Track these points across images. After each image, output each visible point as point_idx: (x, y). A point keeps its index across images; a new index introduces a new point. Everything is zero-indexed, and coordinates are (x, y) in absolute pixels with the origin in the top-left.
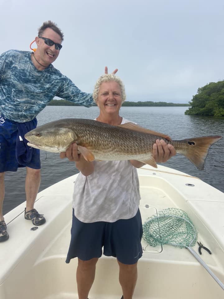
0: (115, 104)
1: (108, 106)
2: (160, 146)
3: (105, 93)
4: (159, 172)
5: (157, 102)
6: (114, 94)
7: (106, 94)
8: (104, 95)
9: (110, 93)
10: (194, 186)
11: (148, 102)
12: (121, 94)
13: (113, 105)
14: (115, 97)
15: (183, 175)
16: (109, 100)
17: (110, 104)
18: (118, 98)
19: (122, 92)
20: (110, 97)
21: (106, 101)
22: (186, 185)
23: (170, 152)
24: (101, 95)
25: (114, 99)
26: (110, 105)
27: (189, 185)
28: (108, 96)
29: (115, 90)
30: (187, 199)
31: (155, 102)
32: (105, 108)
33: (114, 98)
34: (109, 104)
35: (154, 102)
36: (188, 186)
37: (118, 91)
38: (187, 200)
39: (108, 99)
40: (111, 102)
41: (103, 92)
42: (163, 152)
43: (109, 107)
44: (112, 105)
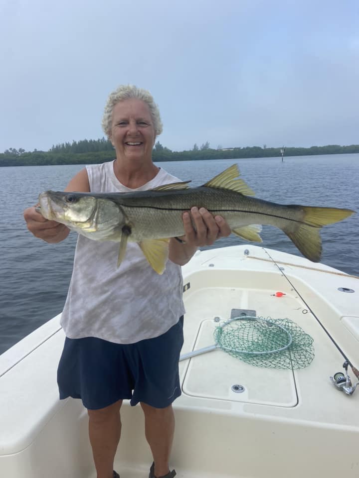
0: (142, 141)
1: (130, 145)
2: (198, 218)
3: (122, 122)
4: (289, 266)
5: (346, 146)
6: (139, 123)
7: (124, 123)
8: (122, 125)
9: (132, 123)
10: (353, 291)
11: (329, 146)
12: (151, 123)
13: (139, 143)
14: (140, 129)
15: (333, 273)
16: (129, 135)
17: (132, 142)
18: (145, 130)
19: (153, 119)
20: (132, 128)
21: (125, 136)
22: (339, 289)
23: (220, 231)
24: (116, 125)
25: (139, 133)
26: (132, 144)
27: (345, 290)
28: (127, 128)
29: (141, 117)
30: (341, 315)
31: (344, 146)
32: (124, 148)
33: (139, 131)
34: (130, 142)
35: (342, 146)
36: (343, 292)
37: (146, 117)
38: (342, 317)
39: (128, 133)
40: (134, 138)
41: (119, 120)
42: (206, 230)
43: (131, 148)
44: (135, 144)
